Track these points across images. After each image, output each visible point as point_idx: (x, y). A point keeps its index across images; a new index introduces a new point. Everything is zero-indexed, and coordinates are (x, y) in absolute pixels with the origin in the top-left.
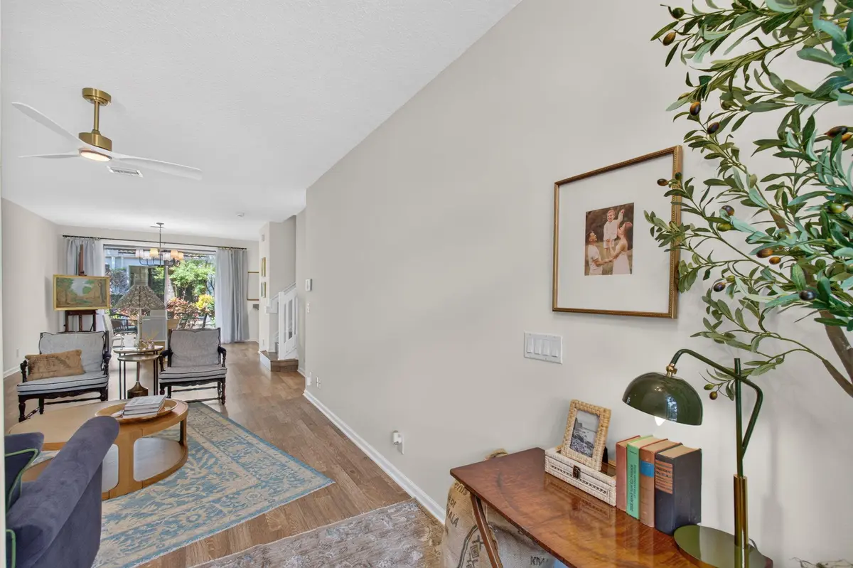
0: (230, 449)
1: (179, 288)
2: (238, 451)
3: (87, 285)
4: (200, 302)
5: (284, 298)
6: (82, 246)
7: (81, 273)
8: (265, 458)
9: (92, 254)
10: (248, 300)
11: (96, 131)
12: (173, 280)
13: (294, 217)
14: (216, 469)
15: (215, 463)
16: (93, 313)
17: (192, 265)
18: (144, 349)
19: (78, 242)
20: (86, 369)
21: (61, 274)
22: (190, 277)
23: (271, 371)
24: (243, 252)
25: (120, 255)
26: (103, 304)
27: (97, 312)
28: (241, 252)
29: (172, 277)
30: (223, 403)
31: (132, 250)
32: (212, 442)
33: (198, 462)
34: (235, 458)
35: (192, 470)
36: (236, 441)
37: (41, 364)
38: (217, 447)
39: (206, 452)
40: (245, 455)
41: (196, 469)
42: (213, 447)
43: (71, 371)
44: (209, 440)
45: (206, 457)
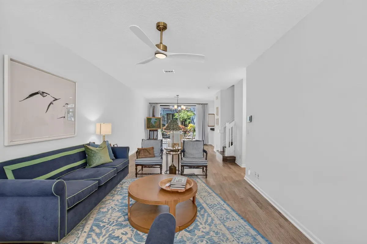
0: (217, 212)
1: (182, 121)
2: (222, 215)
3: (155, 121)
4: (189, 127)
5: (229, 126)
6: (154, 106)
7: (154, 116)
8: (239, 226)
9: (157, 109)
11: (161, 43)
12: (180, 118)
13: (233, 86)
14: (213, 228)
15: (212, 222)
16: (157, 131)
17: (186, 112)
18: (174, 149)
19: (153, 105)
20: (156, 155)
21: (148, 116)
22: (186, 117)
23: (223, 161)
24: (207, 105)
25: (164, 110)
26: (160, 128)
27: (158, 130)
30: (206, 178)
32: (207, 203)
33: (203, 218)
34: (222, 221)
35: (201, 224)
36: (219, 206)
37: (142, 152)
38: (210, 208)
39: (205, 211)
40: (227, 220)
41: (203, 224)
42: (208, 208)
43: (151, 156)
44: (205, 202)
45: (206, 215)
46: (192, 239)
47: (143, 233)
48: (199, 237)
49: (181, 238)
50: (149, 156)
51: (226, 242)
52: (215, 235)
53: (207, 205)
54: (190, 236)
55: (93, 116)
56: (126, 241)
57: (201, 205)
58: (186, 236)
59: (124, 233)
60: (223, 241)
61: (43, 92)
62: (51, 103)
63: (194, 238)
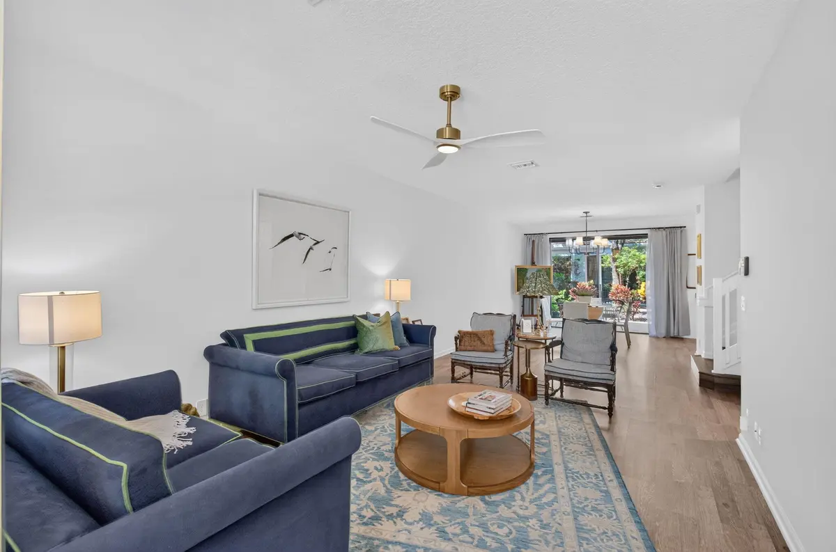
0: (580, 491)
1: (622, 275)
2: (586, 499)
3: (538, 273)
4: (642, 289)
6: (535, 241)
7: (533, 263)
8: (614, 534)
9: (542, 247)
10: (688, 287)
11: (448, 125)
12: (617, 267)
14: (545, 514)
15: (550, 504)
17: (634, 252)
19: (533, 238)
20: (497, 347)
21: (521, 264)
22: (633, 264)
23: (700, 386)
24: (681, 231)
28: (679, 231)
29: (617, 264)
30: (610, 415)
31: (563, 240)
32: (566, 468)
33: (536, 490)
34: (575, 509)
35: (523, 499)
36: (594, 481)
37: (466, 339)
38: (567, 478)
39: (552, 480)
40: (592, 512)
41: (527, 500)
42: (563, 476)
43: (485, 348)
44: (565, 463)
45: (547, 487)
46: (483, 515)
47: (406, 478)
48: (500, 518)
49: (464, 508)
50: (481, 348)
51: (554, 548)
52: (539, 528)
53: (566, 470)
54: (483, 511)
55: (381, 267)
56: (375, 479)
57: (551, 466)
58: (476, 506)
59: (379, 468)
60: (547, 543)
61: (300, 234)
62: (311, 248)
63: (489, 516)
